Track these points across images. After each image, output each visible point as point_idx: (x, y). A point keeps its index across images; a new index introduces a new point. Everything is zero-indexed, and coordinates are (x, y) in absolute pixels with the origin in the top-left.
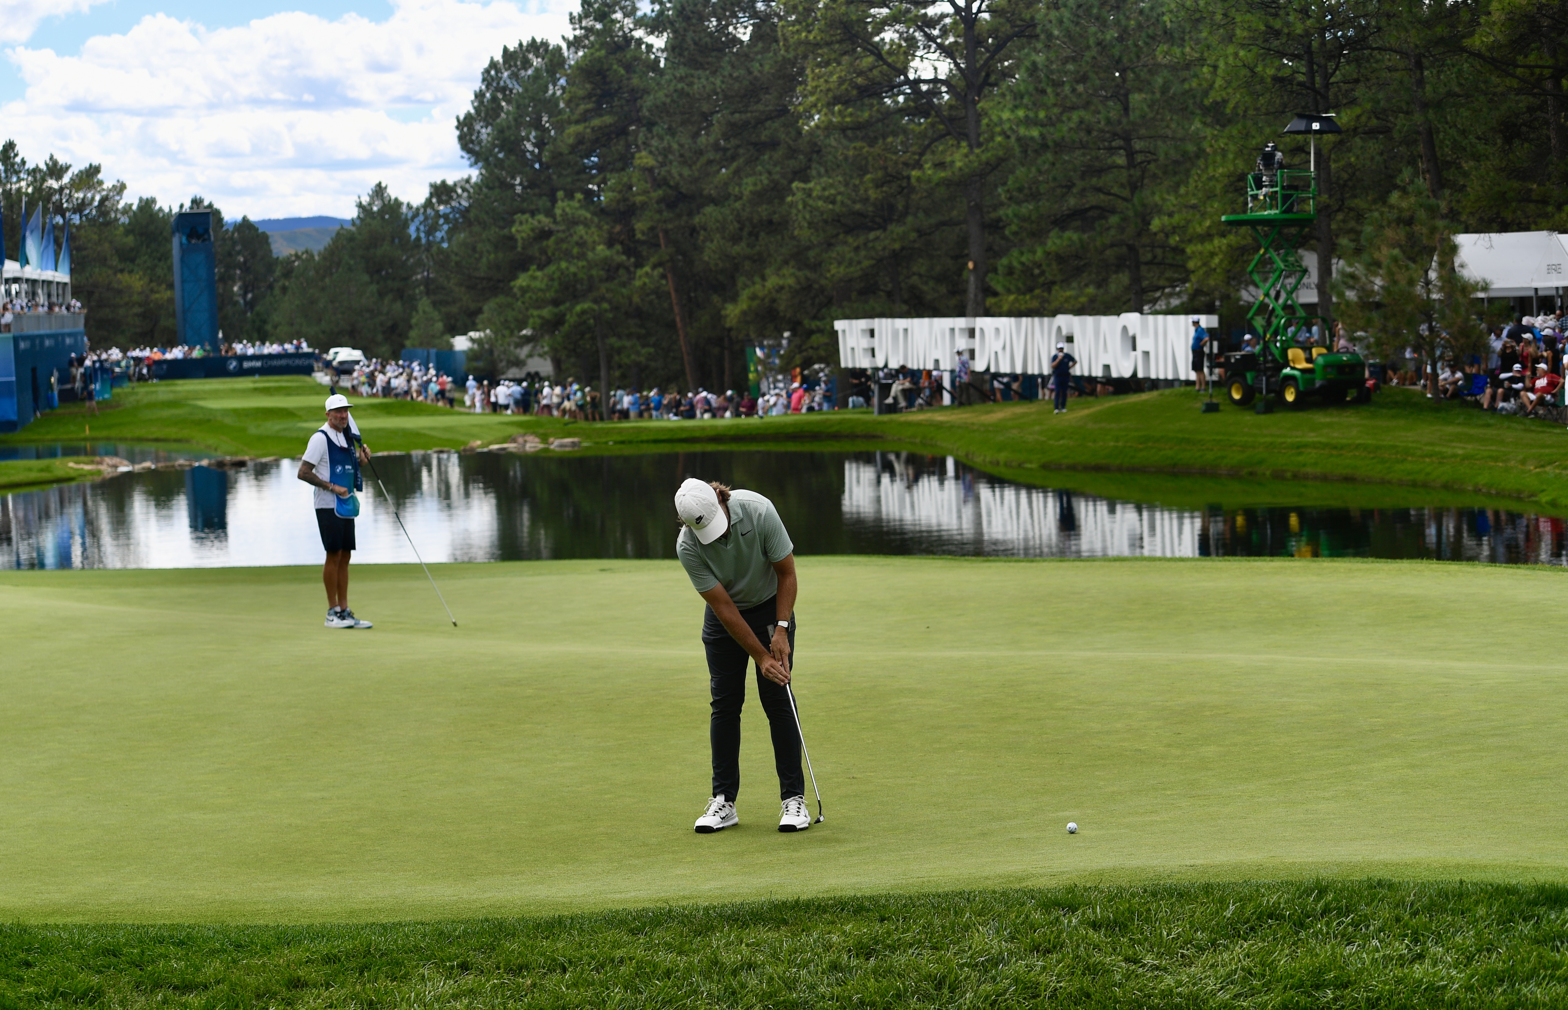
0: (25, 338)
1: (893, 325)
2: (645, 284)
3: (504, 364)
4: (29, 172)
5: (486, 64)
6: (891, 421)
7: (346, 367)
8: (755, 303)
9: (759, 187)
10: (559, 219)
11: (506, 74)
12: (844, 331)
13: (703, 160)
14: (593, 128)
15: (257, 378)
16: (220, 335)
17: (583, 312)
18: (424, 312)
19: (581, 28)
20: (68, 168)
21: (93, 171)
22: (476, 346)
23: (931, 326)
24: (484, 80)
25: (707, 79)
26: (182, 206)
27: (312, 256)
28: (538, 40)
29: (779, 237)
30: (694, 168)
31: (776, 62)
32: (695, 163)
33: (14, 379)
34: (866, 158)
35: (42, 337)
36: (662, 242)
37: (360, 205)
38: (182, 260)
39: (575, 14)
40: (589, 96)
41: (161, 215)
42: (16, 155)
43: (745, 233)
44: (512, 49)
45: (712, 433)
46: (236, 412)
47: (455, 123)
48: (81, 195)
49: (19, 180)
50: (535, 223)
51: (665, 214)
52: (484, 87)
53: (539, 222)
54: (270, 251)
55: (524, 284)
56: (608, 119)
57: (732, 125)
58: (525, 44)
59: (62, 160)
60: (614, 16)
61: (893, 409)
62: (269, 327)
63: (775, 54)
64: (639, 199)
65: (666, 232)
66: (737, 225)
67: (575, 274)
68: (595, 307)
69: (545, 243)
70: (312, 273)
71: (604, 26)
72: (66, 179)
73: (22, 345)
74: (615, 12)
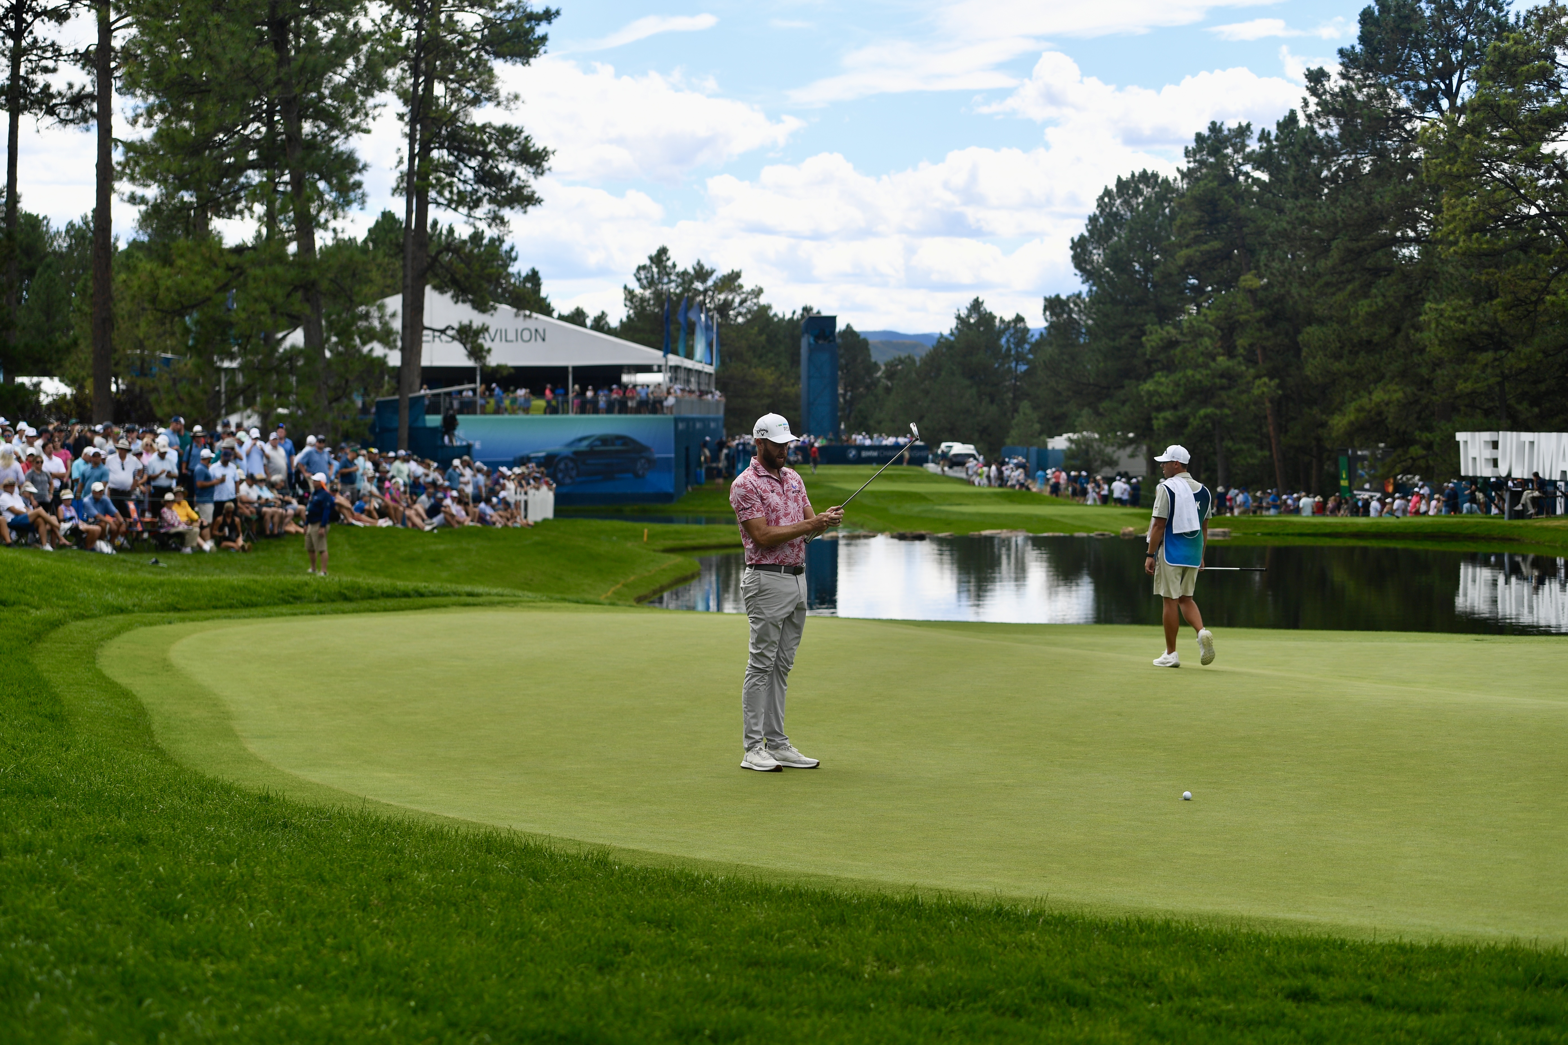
0: (683, 420)
1: (1518, 438)
2: (1263, 393)
3: (1098, 463)
4: (678, 275)
5: (1101, 192)
6: (1527, 526)
7: (959, 459)
8: (1362, 415)
9: (1374, 308)
10: (1185, 331)
11: (1118, 202)
12: (1466, 442)
13: (1321, 282)
14: (1201, 252)
15: (875, 466)
16: (842, 427)
17: (1206, 416)
18: (1025, 414)
19: (1195, 161)
20: (712, 272)
21: (735, 276)
22: (1073, 446)
23: (1559, 441)
24: (1098, 206)
25: (1328, 209)
26: (794, 313)
27: (914, 361)
28: (1149, 172)
29: (1377, 356)
30: (1312, 289)
31: (1396, 195)
32: (1313, 284)
33: (672, 455)
34: (1497, 283)
35: (694, 420)
36: (1260, 357)
37: (959, 317)
38: (810, 359)
39: (1190, 148)
40: (1199, 223)
41: (776, 319)
42: (668, 259)
43: (1346, 351)
44: (1124, 179)
45: (1354, 529)
46: (874, 494)
47: (1070, 244)
48: (722, 297)
49: (670, 281)
50: (1164, 333)
51: (1265, 332)
52: (1097, 213)
53: (1168, 333)
54: (870, 356)
55: (1151, 389)
56: (1216, 244)
57: (1349, 251)
58: (1137, 174)
59: (707, 267)
60: (1226, 151)
61: (1521, 515)
62: (871, 423)
63: (1395, 187)
64: (1242, 318)
65: (1264, 348)
66: (1338, 345)
67: (1200, 382)
68: (1218, 412)
69: (1172, 352)
70: (914, 375)
71: (1217, 160)
72: (710, 283)
73: (681, 426)
74: (1227, 148)
